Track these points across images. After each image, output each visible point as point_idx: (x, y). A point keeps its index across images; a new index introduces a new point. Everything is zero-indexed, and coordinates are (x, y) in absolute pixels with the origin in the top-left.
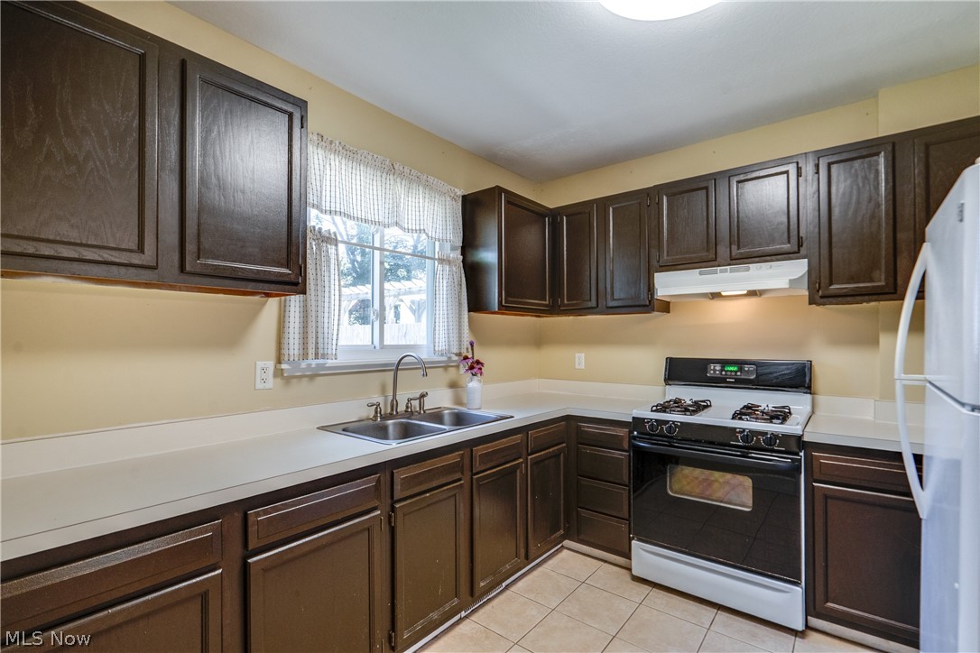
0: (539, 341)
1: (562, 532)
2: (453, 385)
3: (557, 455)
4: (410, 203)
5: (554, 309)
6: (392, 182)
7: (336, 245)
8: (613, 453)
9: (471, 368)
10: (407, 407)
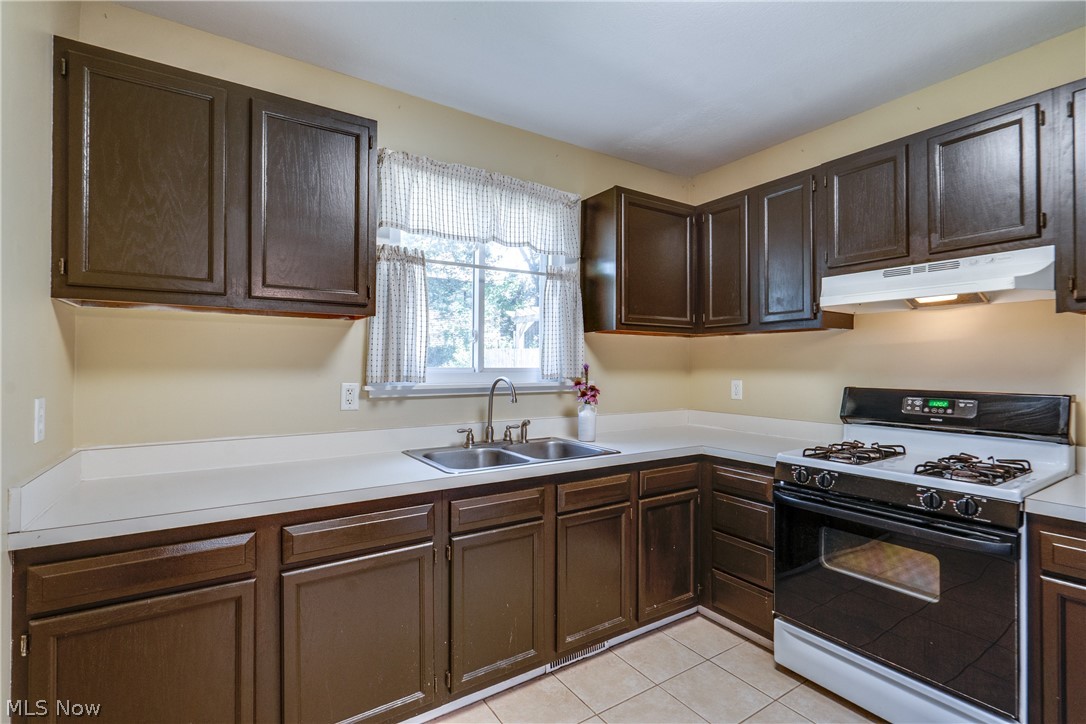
0: (688, 366)
1: (691, 594)
2: (570, 414)
3: (685, 502)
4: (513, 215)
5: (697, 328)
6: (490, 194)
7: (424, 265)
8: (755, 506)
9: (584, 394)
10: (506, 436)
